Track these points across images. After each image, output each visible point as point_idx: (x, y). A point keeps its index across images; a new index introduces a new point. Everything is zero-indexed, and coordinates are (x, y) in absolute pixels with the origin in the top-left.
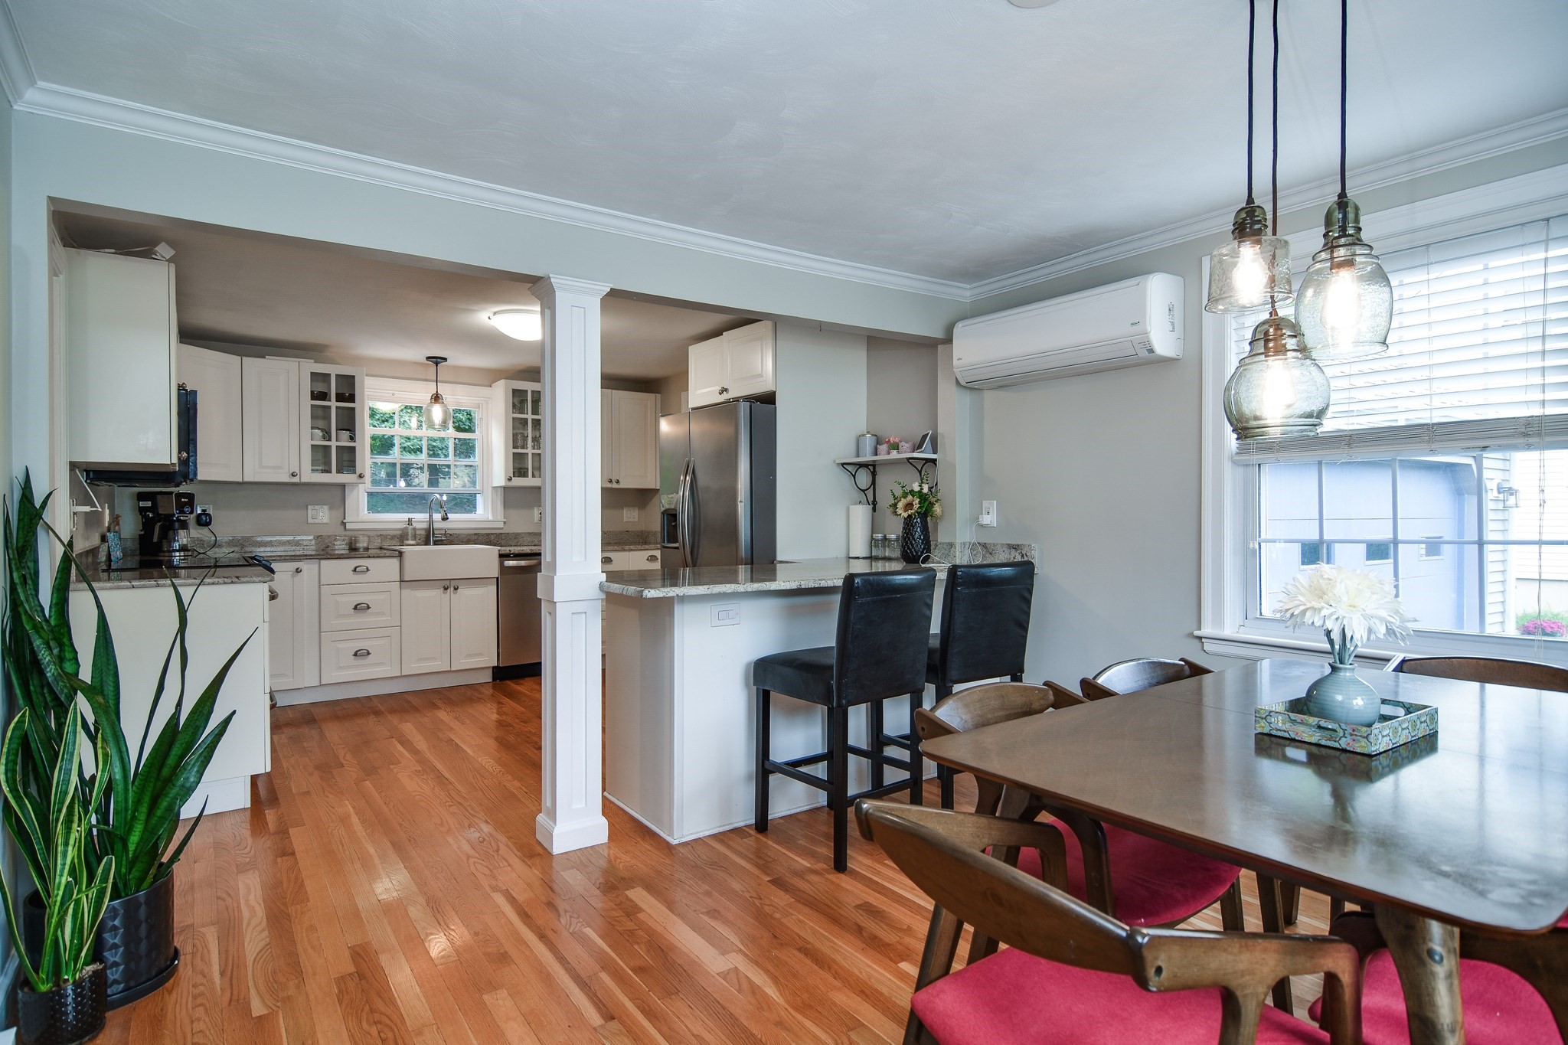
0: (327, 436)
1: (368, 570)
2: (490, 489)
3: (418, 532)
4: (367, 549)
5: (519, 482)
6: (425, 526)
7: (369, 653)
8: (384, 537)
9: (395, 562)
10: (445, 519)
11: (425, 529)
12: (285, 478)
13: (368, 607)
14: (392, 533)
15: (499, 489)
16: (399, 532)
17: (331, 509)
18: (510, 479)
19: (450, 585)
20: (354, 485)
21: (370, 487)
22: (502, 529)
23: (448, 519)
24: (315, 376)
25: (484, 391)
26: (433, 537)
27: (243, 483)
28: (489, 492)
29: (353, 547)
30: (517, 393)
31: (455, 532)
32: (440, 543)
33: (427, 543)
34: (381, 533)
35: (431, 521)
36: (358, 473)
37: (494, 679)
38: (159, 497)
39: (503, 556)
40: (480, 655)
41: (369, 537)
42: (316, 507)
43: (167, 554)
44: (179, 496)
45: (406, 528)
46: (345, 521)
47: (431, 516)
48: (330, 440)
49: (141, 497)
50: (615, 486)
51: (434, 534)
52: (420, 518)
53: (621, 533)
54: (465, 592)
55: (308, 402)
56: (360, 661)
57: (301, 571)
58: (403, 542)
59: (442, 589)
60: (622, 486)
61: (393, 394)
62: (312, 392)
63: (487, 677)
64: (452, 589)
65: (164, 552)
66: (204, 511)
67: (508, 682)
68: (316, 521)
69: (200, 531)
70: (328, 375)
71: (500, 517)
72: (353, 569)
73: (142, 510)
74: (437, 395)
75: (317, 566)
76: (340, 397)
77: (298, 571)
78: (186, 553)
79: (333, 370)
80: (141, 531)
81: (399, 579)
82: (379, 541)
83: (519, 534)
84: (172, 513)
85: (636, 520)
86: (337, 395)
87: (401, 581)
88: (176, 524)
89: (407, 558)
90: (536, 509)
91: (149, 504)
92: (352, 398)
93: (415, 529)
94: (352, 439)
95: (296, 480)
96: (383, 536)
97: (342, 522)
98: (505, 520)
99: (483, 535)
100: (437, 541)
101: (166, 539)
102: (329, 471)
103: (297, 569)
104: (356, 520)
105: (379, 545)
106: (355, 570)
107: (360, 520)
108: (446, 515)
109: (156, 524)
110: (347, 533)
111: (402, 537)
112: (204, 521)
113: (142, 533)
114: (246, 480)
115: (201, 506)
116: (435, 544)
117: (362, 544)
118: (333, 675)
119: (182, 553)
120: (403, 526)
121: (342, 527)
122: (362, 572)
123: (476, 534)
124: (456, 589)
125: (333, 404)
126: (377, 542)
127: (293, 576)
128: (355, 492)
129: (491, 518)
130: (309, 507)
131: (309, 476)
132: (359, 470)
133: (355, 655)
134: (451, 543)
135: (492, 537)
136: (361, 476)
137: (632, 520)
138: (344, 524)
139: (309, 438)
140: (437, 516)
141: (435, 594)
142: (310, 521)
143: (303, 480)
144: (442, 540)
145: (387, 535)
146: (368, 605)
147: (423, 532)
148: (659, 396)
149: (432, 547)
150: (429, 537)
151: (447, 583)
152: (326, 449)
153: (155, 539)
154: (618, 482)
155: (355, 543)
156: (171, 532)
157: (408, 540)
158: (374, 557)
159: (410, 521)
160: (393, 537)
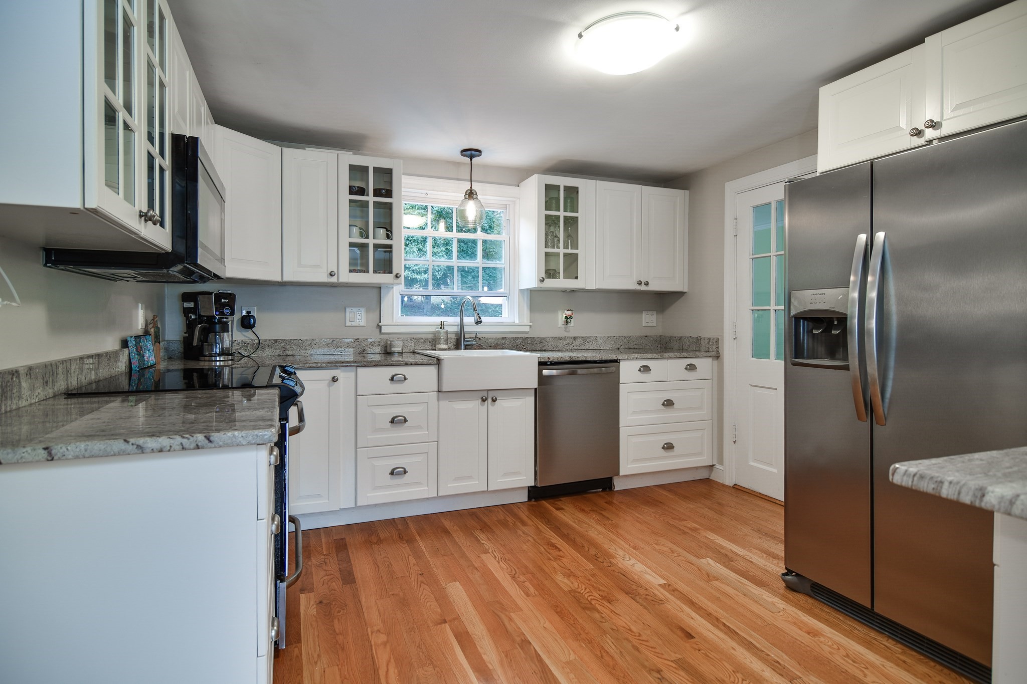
0: (364, 234)
1: (405, 379)
2: (517, 293)
3: (449, 336)
4: (401, 353)
5: (551, 283)
6: (455, 329)
7: (405, 472)
8: (416, 341)
9: (433, 370)
10: (478, 322)
11: (456, 334)
12: (323, 278)
13: (405, 421)
14: (424, 337)
15: (526, 292)
16: (430, 336)
17: (367, 311)
18: (542, 280)
19: (488, 397)
20: (389, 286)
21: (404, 289)
22: (527, 333)
23: (481, 322)
24: (353, 168)
25: (512, 190)
26: (464, 340)
27: (283, 284)
28: (516, 296)
29: (388, 351)
30: (549, 188)
31: (484, 336)
32: (469, 347)
33: (457, 347)
34: (415, 336)
35: (462, 325)
36: (395, 272)
37: (530, 498)
38: (200, 298)
39: (542, 364)
40: (517, 473)
41: (403, 340)
42: (354, 310)
43: (207, 359)
44: (219, 296)
45: (439, 332)
46: (380, 324)
47: (462, 320)
48: (367, 237)
49: (186, 297)
50: (643, 288)
51: (464, 338)
52: (452, 321)
53: (641, 337)
54: (504, 403)
55: (346, 197)
56: (397, 481)
57: (337, 380)
58: (435, 346)
59: (480, 400)
60: (651, 288)
61: (427, 194)
62: (350, 187)
63: (524, 497)
64: (490, 400)
65: (205, 356)
66: (248, 313)
67: (543, 501)
68: (354, 324)
69: (244, 333)
70: (366, 169)
71: (526, 321)
72: (390, 378)
73: (186, 311)
74: (471, 190)
75: (353, 374)
76: (377, 193)
77: (334, 380)
78: (226, 358)
79: (371, 162)
80: (185, 333)
81: (436, 389)
82: (413, 345)
83: (543, 339)
84: (211, 314)
85: (654, 324)
86: (375, 190)
87: (439, 391)
88: (217, 326)
89: (445, 365)
90: (560, 313)
91: (191, 305)
92: (389, 194)
93: (447, 333)
94: (388, 237)
95: (334, 280)
96: (416, 339)
97: (378, 325)
98: (531, 324)
99: (510, 339)
100: (467, 345)
101: (207, 342)
102: (366, 271)
103: (333, 378)
104: (390, 323)
105: (412, 349)
106: (392, 379)
107: (394, 322)
108: (480, 318)
109: (196, 325)
110: (382, 336)
111: (434, 342)
112: (247, 323)
113: (187, 335)
114: (286, 279)
115: (247, 308)
116: (466, 349)
117: (397, 348)
118: (370, 497)
119: (222, 358)
120: (433, 329)
121: (378, 330)
122: (399, 381)
123: (503, 338)
124: (494, 400)
125: (371, 199)
126: (411, 346)
127: (329, 386)
128: (390, 294)
129: (517, 321)
130: (347, 309)
131: (346, 276)
132: (395, 271)
133: (392, 473)
134: (480, 347)
135: (519, 341)
136: (397, 276)
137: (649, 325)
138: (380, 327)
139: (347, 236)
140: (469, 320)
141: (473, 405)
142: (348, 324)
143: (341, 280)
144: (472, 345)
145: (420, 339)
146: (405, 418)
147: (453, 336)
148: (687, 192)
149: (463, 353)
150: (460, 341)
151: (485, 394)
152: (363, 247)
153: (195, 343)
154: (647, 284)
155: (390, 348)
156: (211, 336)
157: (440, 344)
158: (411, 365)
159: (442, 325)
160: (425, 341)
